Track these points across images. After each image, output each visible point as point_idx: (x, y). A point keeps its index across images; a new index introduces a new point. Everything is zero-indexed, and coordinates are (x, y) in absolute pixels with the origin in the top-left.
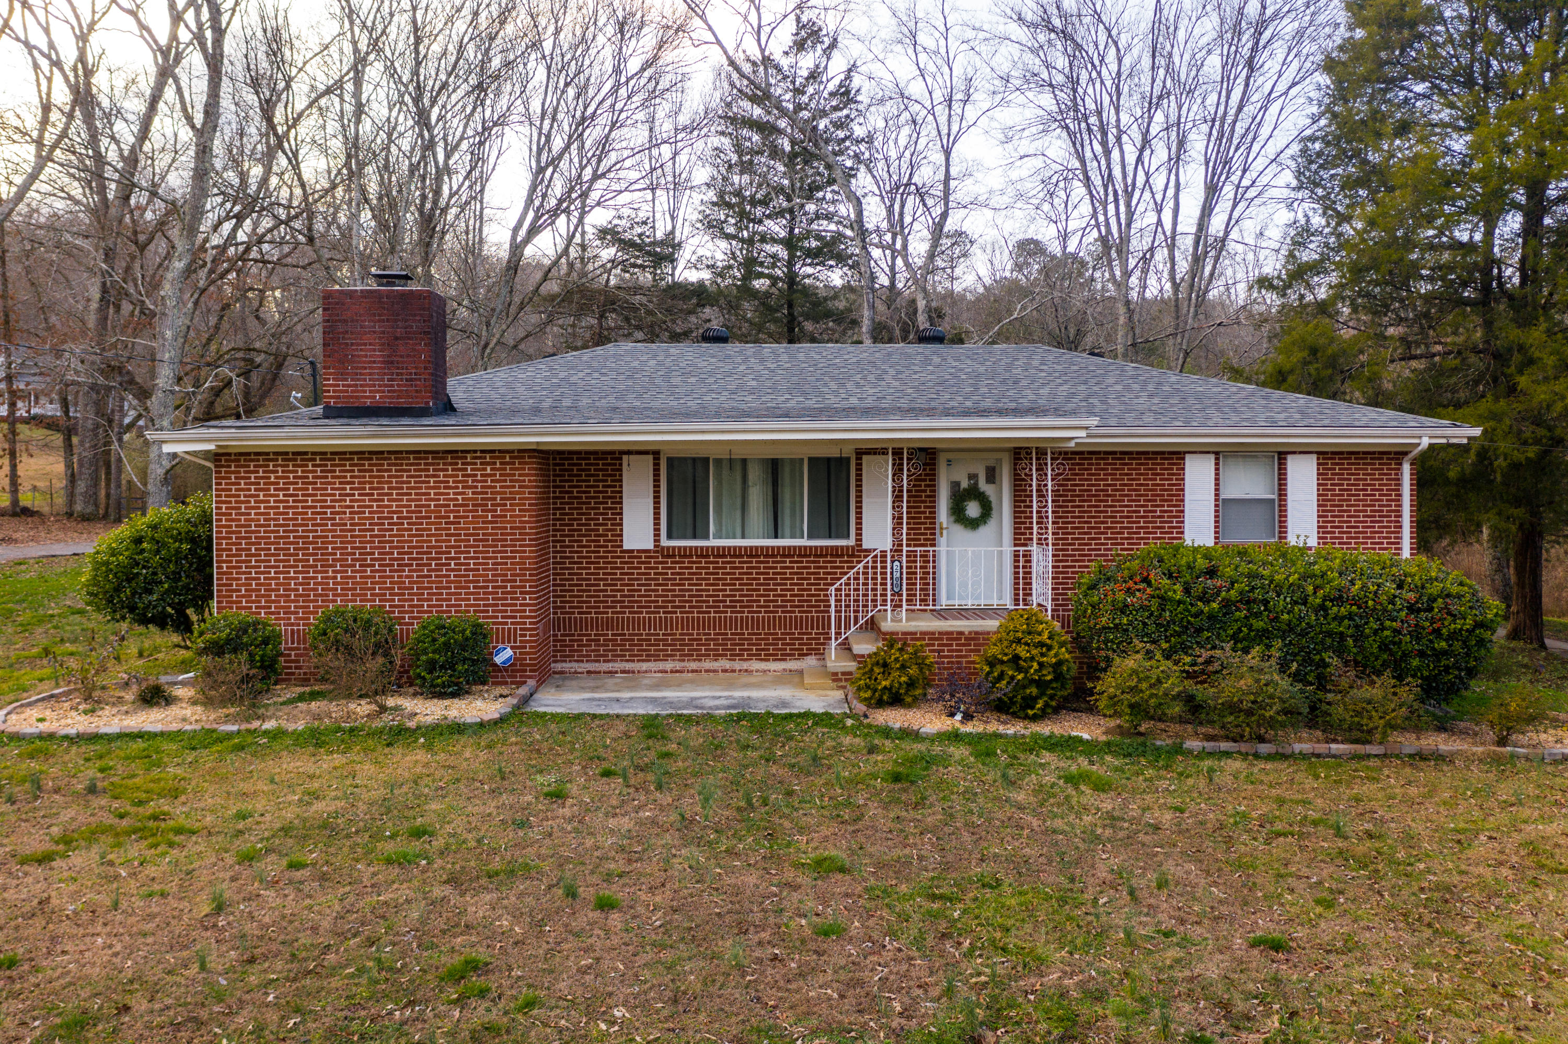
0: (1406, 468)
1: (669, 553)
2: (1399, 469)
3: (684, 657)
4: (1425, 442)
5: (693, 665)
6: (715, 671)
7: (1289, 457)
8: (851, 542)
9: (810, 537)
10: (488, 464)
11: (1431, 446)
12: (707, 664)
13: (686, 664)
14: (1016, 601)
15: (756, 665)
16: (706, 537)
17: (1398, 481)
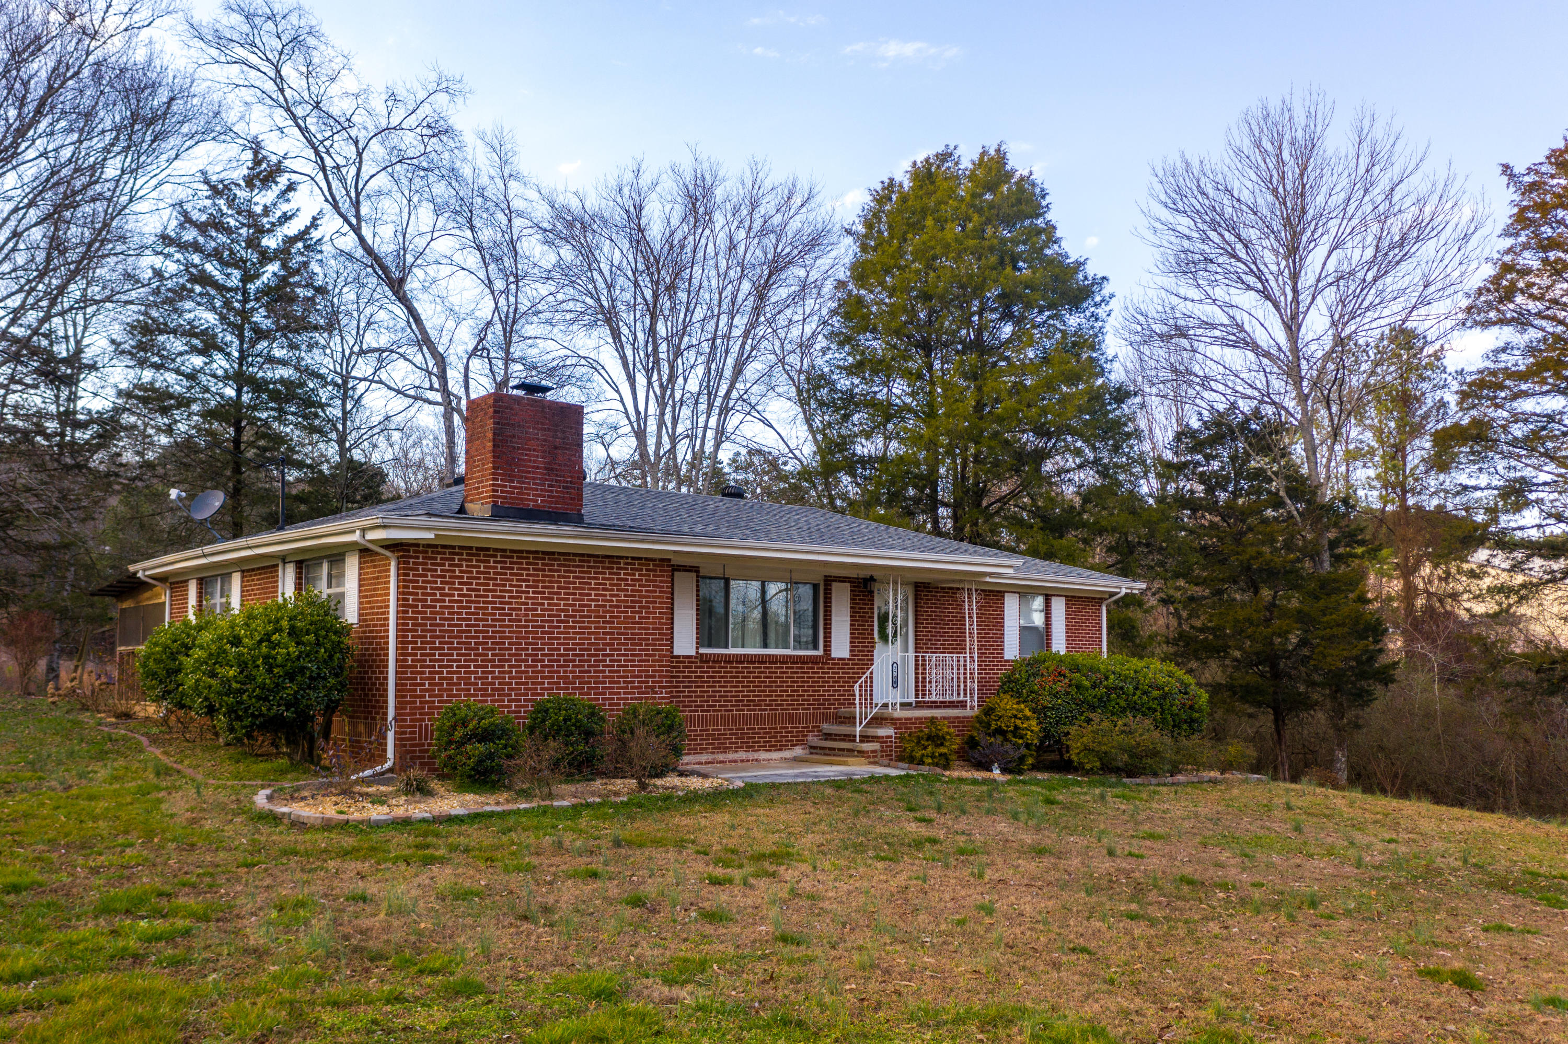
0: (1104, 608)
1: (704, 659)
2: (1100, 610)
3: (716, 749)
4: (1124, 591)
5: (721, 757)
6: (735, 761)
7: (1054, 599)
8: (820, 652)
9: (795, 649)
10: (637, 570)
11: (1127, 594)
12: (731, 756)
13: (715, 756)
14: (917, 696)
15: (763, 755)
16: (726, 647)
17: (1100, 617)
